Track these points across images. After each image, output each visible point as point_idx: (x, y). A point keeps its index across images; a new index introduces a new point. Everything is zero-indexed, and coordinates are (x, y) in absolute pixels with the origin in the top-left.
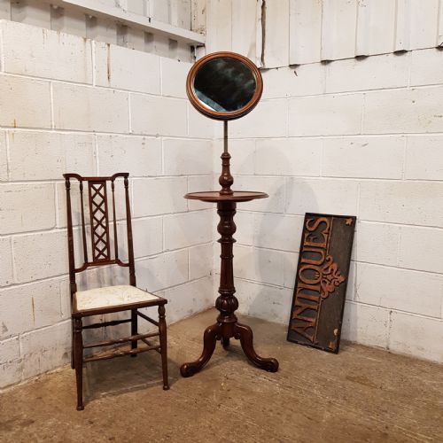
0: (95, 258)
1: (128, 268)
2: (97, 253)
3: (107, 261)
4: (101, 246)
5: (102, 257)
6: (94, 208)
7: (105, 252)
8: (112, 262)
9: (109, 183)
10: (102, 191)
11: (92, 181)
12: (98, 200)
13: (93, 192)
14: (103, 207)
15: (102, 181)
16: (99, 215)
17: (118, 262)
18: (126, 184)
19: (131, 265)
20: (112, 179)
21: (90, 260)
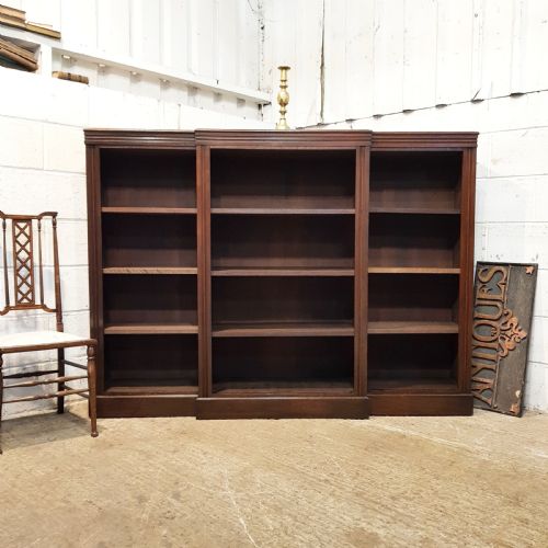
0: (17, 302)
1: (55, 314)
2: (20, 296)
3: (31, 305)
4: (24, 289)
5: (25, 301)
6: (18, 248)
7: (30, 296)
8: (37, 307)
9: (35, 222)
10: (27, 231)
11: (16, 219)
12: (22, 239)
13: (17, 231)
14: (28, 247)
15: (28, 220)
16: (23, 255)
17: (43, 307)
18: (54, 224)
19: (58, 310)
20: (39, 218)
21: (12, 303)
